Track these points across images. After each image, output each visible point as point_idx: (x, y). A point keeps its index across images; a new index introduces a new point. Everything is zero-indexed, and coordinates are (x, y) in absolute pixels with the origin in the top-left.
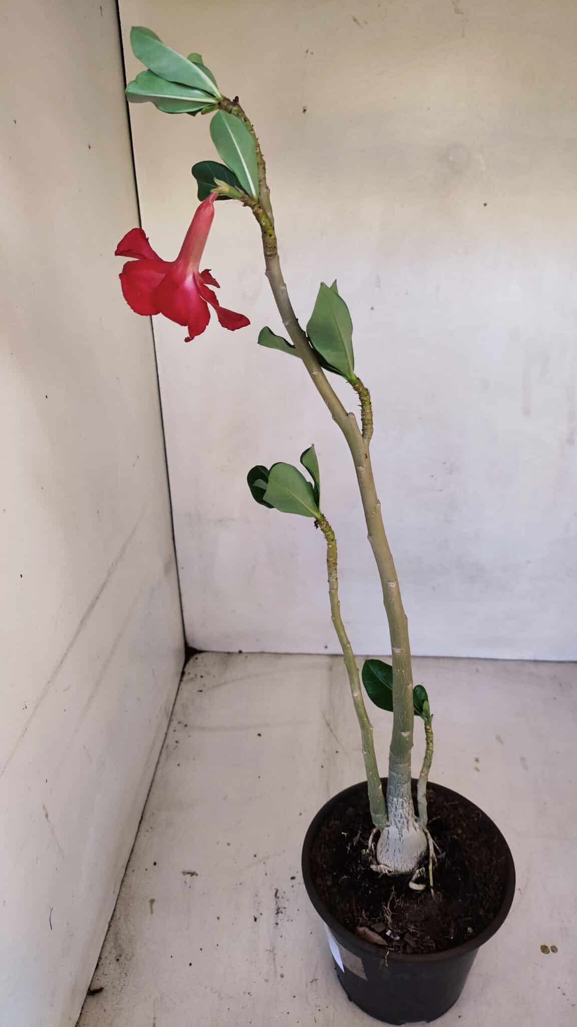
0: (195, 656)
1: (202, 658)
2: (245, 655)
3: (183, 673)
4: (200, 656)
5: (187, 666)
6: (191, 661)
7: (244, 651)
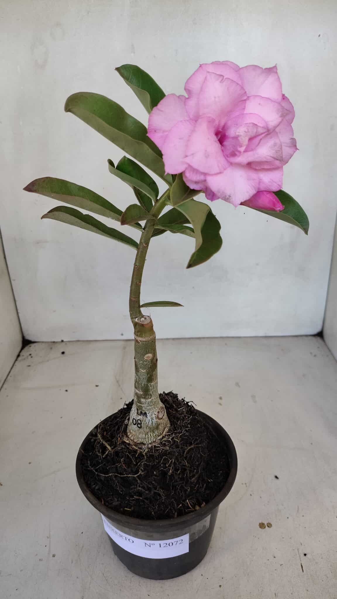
0: (30, 345)
1: (35, 346)
2: (66, 343)
3: (18, 356)
4: (33, 345)
5: (23, 351)
6: (26, 349)
7: (65, 340)
